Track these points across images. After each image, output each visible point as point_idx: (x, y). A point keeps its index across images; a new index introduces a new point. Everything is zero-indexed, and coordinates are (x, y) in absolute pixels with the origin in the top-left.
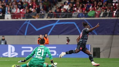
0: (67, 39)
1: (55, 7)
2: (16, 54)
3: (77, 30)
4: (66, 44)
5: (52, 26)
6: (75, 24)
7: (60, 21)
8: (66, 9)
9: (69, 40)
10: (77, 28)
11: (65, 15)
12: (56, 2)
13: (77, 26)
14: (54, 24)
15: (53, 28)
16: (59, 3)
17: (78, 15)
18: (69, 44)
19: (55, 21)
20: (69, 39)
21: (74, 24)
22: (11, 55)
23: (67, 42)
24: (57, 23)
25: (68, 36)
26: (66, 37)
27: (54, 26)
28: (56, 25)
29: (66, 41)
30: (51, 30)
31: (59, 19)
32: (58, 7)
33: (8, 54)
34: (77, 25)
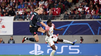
0: (81, 38)
1: (69, 9)
2: (42, 52)
3: (90, 30)
4: (80, 43)
5: (67, 27)
6: (89, 25)
7: (74, 22)
8: (80, 11)
9: (83, 40)
10: (91, 28)
11: (78, 17)
12: (71, 5)
13: (90, 27)
14: (69, 25)
15: (68, 28)
16: (73, 6)
17: (91, 17)
18: (82, 43)
19: (70, 22)
20: (83, 38)
21: (87, 25)
22: (38, 53)
23: (81, 42)
24: (71, 24)
25: (82, 36)
26: (80, 37)
27: (68, 27)
28: (71, 26)
29: (80, 40)
30: (66, 30)
31: (73, 20)
32: (73, 10)
33: (34, 52)
34: (90, 25)
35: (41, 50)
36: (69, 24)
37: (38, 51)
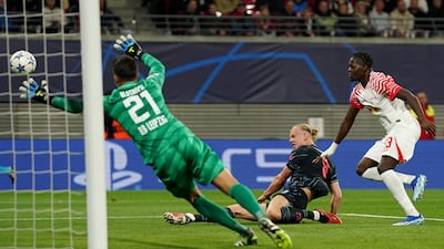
2: (136, 177)
6: (309, 61)
14: (222, 61)
15: (215, 73)
24: (232, 56)
27: (220, 68)
28: (230, 64)
30: (210, 80)
31: (242, 40)
35: (127, 169)
36: (224, 54)
37: (113, 170)
